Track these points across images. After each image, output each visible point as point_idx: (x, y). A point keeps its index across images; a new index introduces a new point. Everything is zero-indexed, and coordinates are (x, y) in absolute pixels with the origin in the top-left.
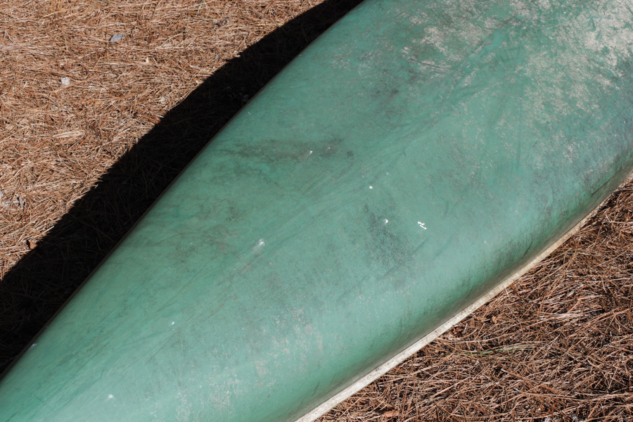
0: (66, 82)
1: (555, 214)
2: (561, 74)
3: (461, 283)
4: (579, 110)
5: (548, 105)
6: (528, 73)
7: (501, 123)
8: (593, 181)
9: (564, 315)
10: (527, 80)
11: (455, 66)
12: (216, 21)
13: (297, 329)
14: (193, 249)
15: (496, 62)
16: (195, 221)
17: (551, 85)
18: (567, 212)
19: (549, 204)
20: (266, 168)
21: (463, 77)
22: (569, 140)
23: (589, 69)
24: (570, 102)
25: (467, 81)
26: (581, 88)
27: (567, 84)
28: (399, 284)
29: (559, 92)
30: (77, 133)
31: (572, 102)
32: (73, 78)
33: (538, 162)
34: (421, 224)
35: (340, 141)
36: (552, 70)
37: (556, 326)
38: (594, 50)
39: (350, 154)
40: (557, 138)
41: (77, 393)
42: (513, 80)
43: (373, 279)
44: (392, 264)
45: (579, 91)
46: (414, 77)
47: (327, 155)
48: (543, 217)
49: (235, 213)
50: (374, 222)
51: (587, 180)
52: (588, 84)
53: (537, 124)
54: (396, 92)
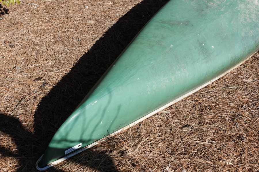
0: (87, 7)
1: (247, 50)
2: (248, 11)
3: (222, 65)
4: (253, 21)
5: (245, 19)
6: (239, 9)
7: (232, 22)
8: (257, 42)
9: (247, 80)
10: (239, 11)
11: (219, 5)
13: (182, 70)
14: (154, 45)
15: (230, 5)
16: (153, 38)
17: (246, 13)
18: (250, 50)
19: (246, 47)
20: (170, 27)
21: (221, 8)
22: (251, 29)
23: (256, 10)
24: (251, 19)
25: (222, 9)
26: (254, 15)
27: (250, 13)
28: (207, 62)
29: (248, 16)
30: (93, 22)
31: (252, 19)
32: (89, 6)
33: (243, 34)
34: (213, 47)
35: (189, 22)
36: (245, 9)
37: (245, 83)
38: (257, 5)
39: (192, 25)
40: (248, 28)
42: (235, 11)
43: (201, 59)
44: (205, 56)
45: (253, 16)
46: (207, 7)
47: (186, 25)
48: (244, 50)
49: (163, 37)
50: (200, 44)
51: (256, 42)
52: (256, 14)
53: (242, 24)
54: (203, 10)
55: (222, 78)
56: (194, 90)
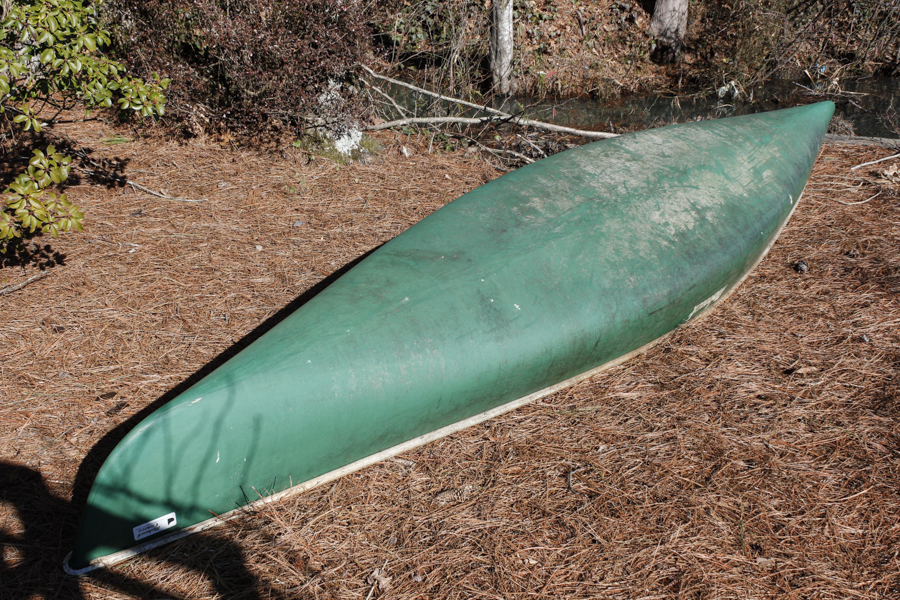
0: (260, 248)
1: (618, 319)
2: (629, 234)
3: (544, 350)
4: (641, 257)
5: (617, 251)
6: (604, 230)
7: (581, 257)
8: (650, 304)
9: (626, 394)
10: (602, 234)
11: (549, 221)
12: (377, 216)
13: (428, 351)
14: (362, 297)
15: (580, 221)
16: (363, 285)
17: (621, 239)
18: (628, 321)
19: (613, 311)
20: (412, 263)
21: (555, 227)
22: (632, 274)
23: (652, 233)
24: (634, 251)
25: (557, 229)
26: (644, 244)
27: (634, 240)
28: (499, 339)
29: (626, 244)
30: (267, 280)
31: (636, 252)
32: (264, 247)
33: (607, 283)
34: (517, 306)
35: (463, 253)
36: (623, 231)
37: (619, 400)
38: (657, 222)
39: (469, 260)
40: (622, 271)
41: (289, 355)
42: (592, 233)
43: (480, 332)
44: (494, 326)
45: (642, 246)
46: (519, 224)
47: (455, 259)
48: (608, 319)
49: (389, 283)
50: (483, 300)
51: (644, 301)
52: (650, 242)
53: (608, 261)
54: (505, 231)
55: (564, 392)
56: (482, 415)
